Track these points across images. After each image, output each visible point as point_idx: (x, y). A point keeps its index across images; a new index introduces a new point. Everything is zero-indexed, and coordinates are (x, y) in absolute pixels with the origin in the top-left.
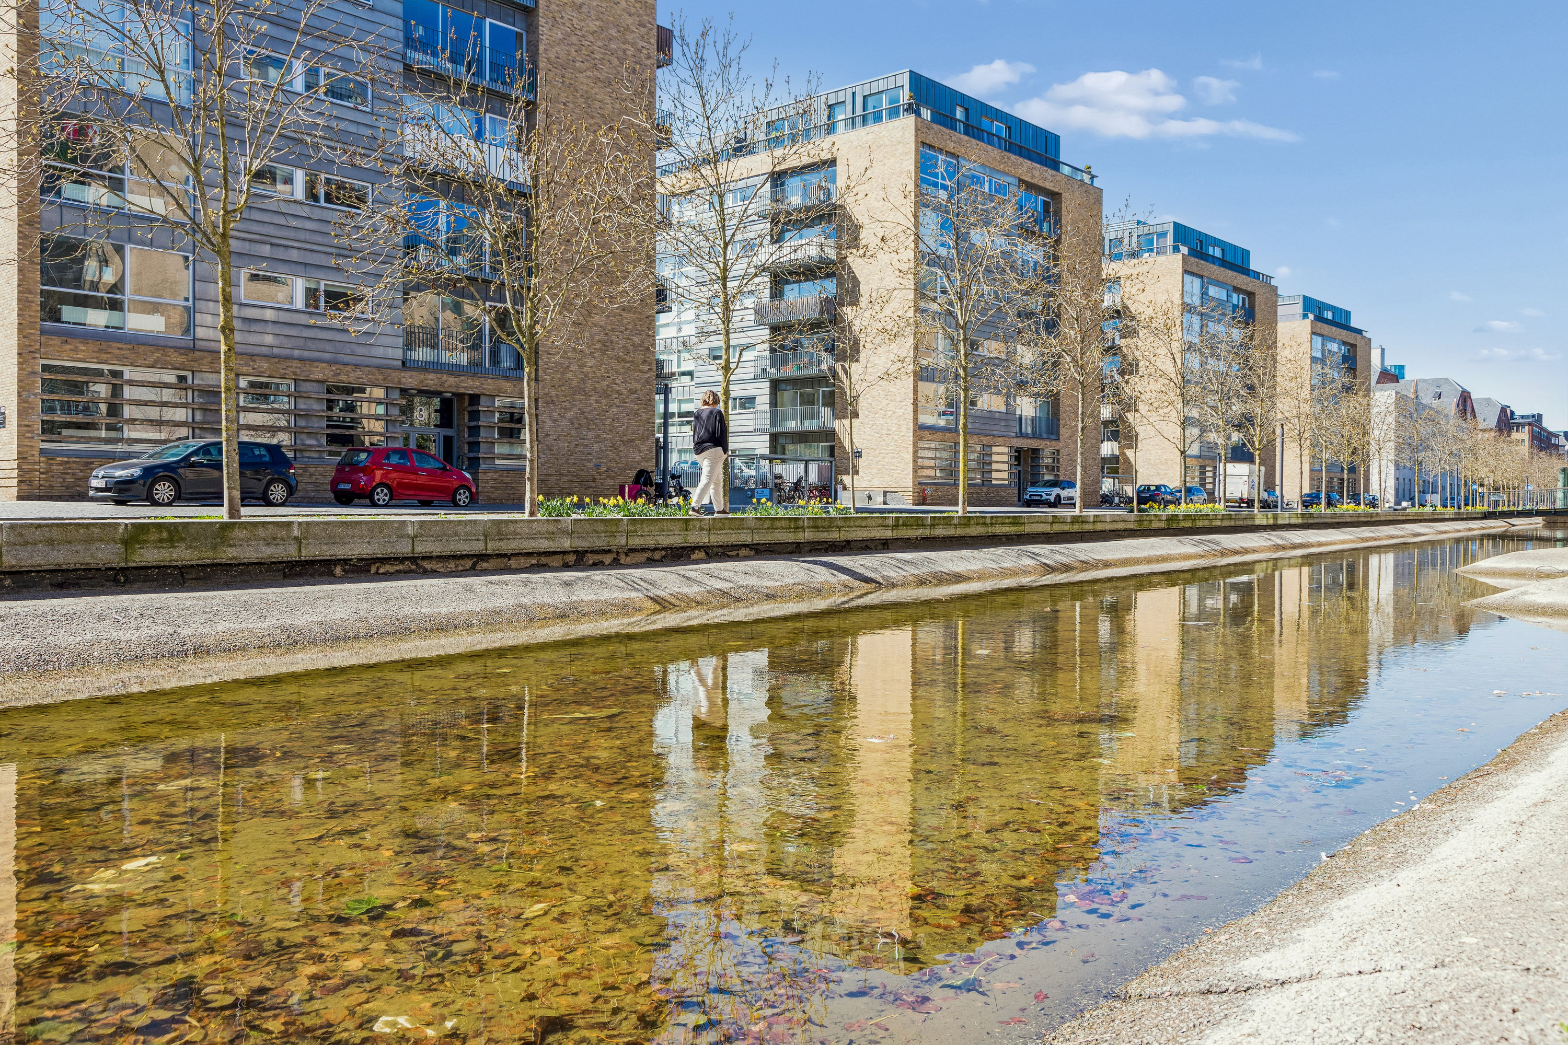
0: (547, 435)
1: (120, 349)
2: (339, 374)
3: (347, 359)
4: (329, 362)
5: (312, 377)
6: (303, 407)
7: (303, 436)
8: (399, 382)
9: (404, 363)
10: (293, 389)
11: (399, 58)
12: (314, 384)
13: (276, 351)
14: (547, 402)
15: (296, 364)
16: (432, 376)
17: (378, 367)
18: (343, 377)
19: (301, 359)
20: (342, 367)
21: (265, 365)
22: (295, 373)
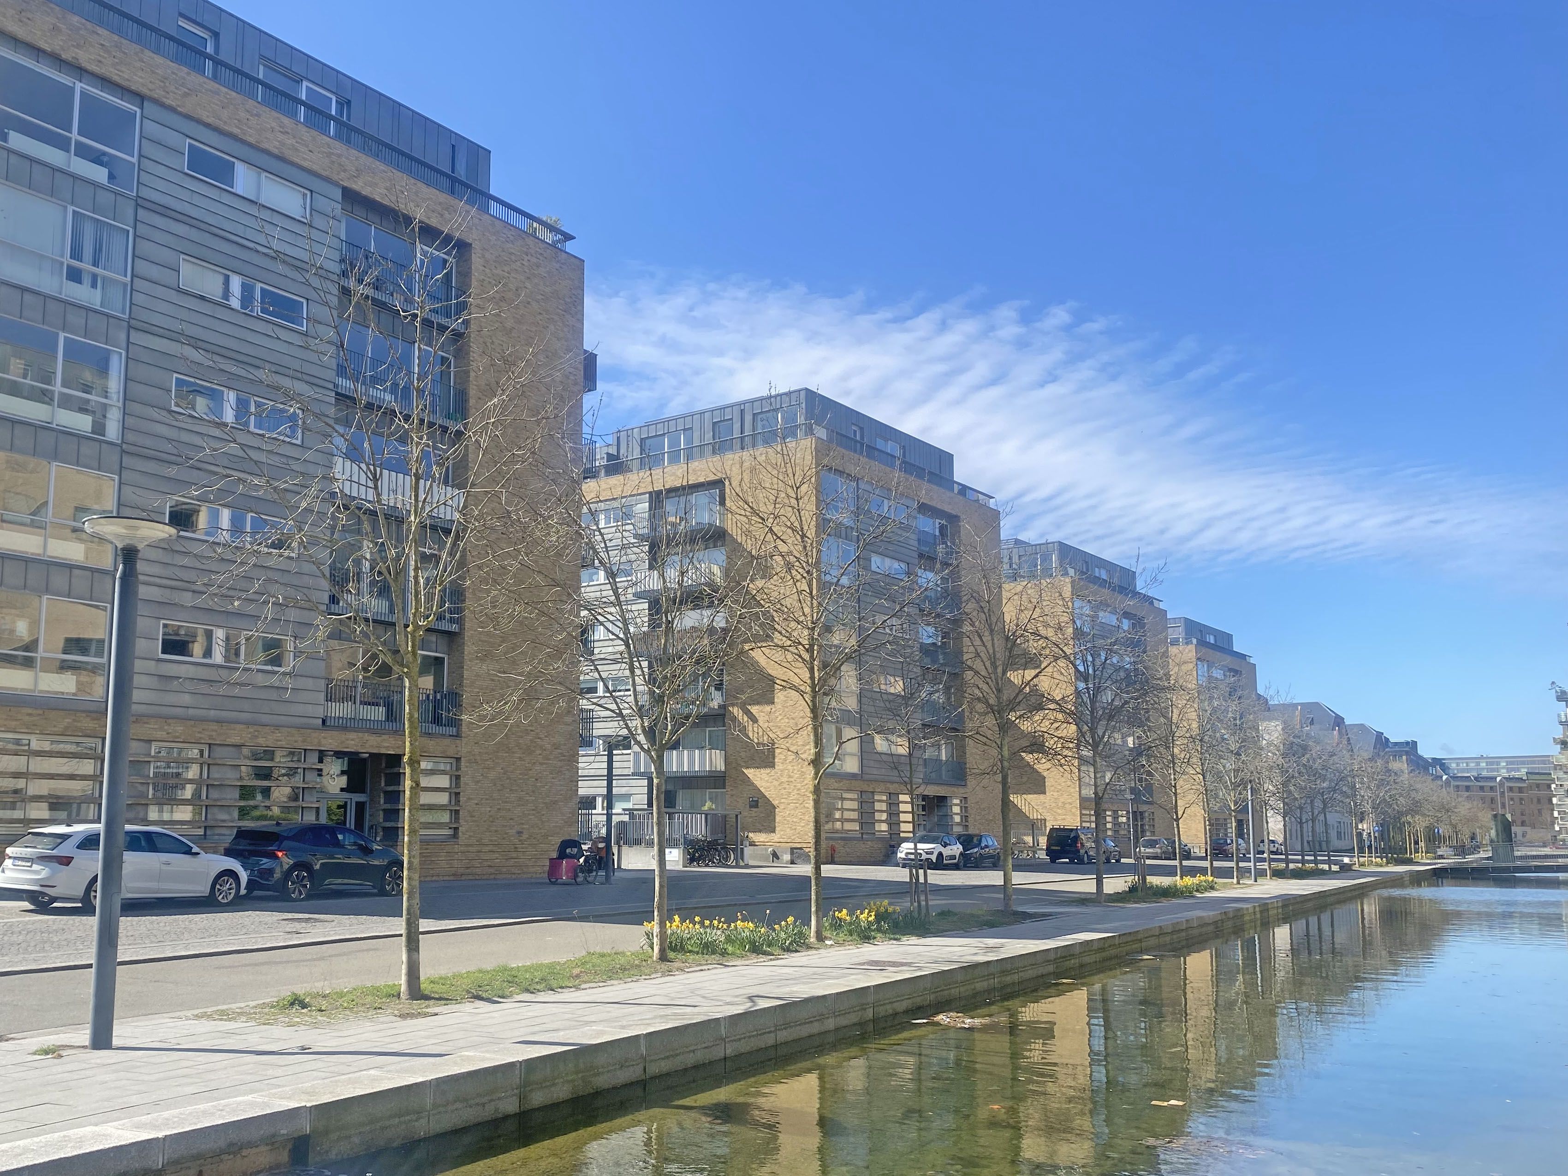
0: (469, 799)
1: (30, 715)
2: (257, 737)
3: (265, 719)
4: (248, 724)
5: (229, 741)
6: (216, 776)
7: (216, 810)
8: (320, 744)
9: (324, 722)
10: (206, 754)
11: (331, 386)
12: (231, 749)
13: (191, 712)
14: (469, 761)
15: (214, 726)
16: (353, 735)
17: (299, 728)
18: (261, 741)
19: (218, 721)
20: (260, 728)
21: (180, 729)
22: (211, 737)
